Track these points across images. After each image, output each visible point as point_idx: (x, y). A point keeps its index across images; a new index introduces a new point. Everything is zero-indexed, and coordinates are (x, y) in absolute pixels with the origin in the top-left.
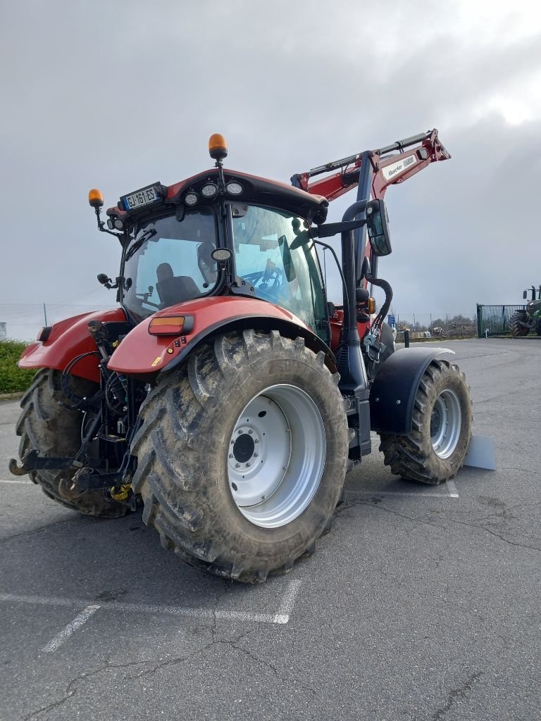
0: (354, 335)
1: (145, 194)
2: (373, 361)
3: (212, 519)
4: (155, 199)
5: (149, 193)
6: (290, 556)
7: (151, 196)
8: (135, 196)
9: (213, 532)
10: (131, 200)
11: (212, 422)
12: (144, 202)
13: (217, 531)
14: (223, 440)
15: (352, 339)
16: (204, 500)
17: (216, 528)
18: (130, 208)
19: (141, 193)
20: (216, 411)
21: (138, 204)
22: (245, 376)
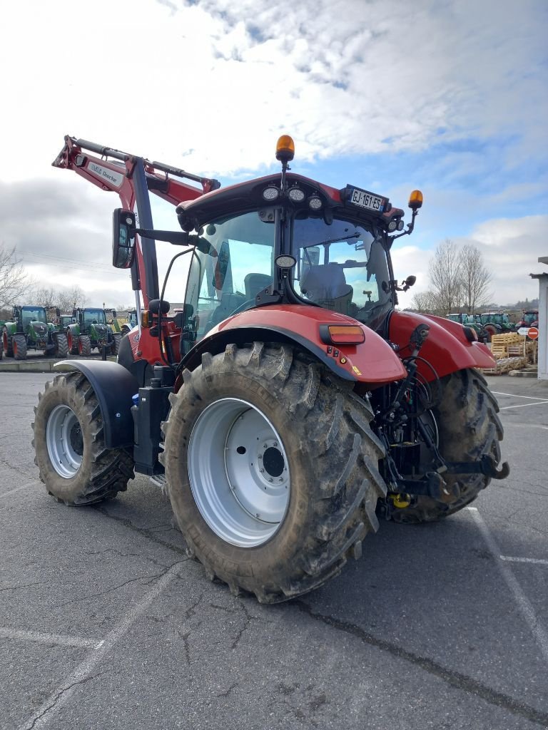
1: (373, 200)
4: (378, 210)
5: (376, 201)
7: (376, 205)
8: (363, 194)
10: (357, 195)
12: (368, 206)
18: (352, 201)
19: (370, 196)
21: (361, 203)
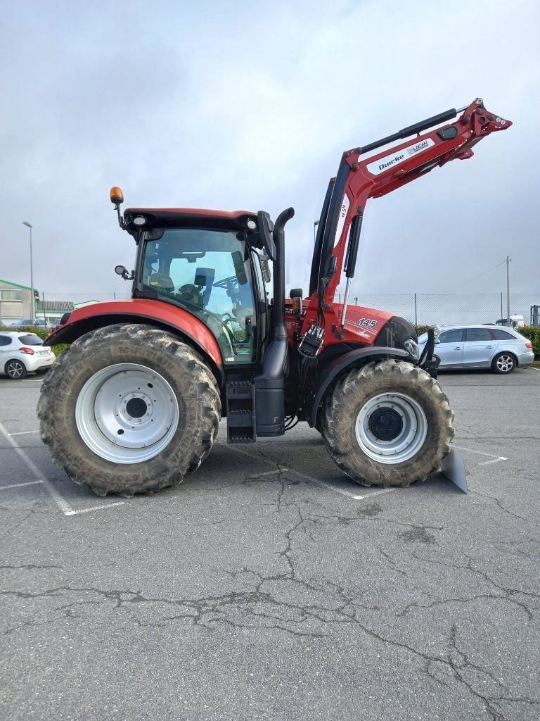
0: (280, 331)
2: (302, 357)
3: (58, 441)
6: (126, 486)
9: (59, 450)
11: (60, 381)
13: (62, 450)
14: (69, 393)
15: (276, 335)
16: (52, 428)
17: (62, 448)
20: (63, 374)
22: (89, 355)
